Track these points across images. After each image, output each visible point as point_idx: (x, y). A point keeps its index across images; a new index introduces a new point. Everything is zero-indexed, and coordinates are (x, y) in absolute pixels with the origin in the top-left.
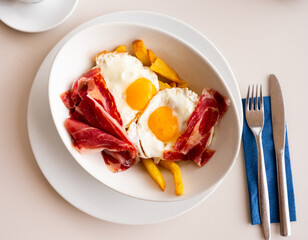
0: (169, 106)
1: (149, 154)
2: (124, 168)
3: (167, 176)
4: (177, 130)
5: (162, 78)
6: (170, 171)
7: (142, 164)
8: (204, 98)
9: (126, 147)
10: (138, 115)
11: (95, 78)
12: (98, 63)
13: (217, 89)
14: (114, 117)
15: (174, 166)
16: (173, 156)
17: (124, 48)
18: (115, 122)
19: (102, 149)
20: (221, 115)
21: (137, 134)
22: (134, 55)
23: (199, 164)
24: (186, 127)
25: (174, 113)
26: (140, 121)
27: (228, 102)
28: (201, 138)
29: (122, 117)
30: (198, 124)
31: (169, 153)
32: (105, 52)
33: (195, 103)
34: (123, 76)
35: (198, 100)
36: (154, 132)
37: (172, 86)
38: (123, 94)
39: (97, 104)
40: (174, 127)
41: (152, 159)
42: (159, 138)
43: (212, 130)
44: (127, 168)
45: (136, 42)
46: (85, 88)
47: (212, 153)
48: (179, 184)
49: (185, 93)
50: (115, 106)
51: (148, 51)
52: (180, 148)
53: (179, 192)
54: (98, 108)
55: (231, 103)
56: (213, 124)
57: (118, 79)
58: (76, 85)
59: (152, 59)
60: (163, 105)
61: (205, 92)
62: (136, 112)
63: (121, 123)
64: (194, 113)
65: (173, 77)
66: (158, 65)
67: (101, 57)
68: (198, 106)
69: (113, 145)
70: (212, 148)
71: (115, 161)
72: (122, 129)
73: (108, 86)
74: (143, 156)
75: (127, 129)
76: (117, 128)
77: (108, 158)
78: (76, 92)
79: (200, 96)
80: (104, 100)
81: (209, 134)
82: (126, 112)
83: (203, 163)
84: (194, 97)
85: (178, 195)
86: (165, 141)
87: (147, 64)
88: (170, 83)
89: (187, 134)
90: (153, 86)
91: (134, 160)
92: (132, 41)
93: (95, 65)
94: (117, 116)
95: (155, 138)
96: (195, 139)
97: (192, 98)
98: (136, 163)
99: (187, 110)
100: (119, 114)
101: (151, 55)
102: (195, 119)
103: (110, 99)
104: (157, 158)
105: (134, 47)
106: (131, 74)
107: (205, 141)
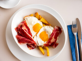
0: (45, 31)
1: (40, 44)
2: (33, 48)
3: (45, 51)
4: (48, 38)
5: (43, 23)
6: (46, 49)
7: (38, 47)
8: (55, 29)
9: (33, 43)
10: (37, 34)
11: (24, 24)
12: (25, 19)
13: (59, 26)
14: (30, 34)
15: (47, 48)
16: (47, 45)
17: (32, 15)
18: (30, 36)
19: (27, 43)
20: (60, 33)
21: (36, 39)
22: (35, 17)
23: (54, 47)
24: (50, 37)
25: (47, 33)
26: (37, 35)
27: (62, 30)
28: (55, 40)
29: (32, 34)
30: (54, 36)
31: (45, 44)
32: (27, 16)
33: (53, 30)
34: (32, 23)
35: (53, 29)
36: (41, 38)
37: (46, 25)
38: (32, 28)
39: (25, 31)
40: (47, 37)
41: (41, 46)
42: (43, 40)
43: (58, 38)
44: (34, 48)
45: (36, 13)
46: (21, 26)
47: (58, 44)
48: (48, 53)
49: (50, 27)
50: (30, 31)
51: (39, 16)
52: (49, 43)
53: (48, 55)
54: (25, 32)
55: (63, 30)
56: (58, 36)
57: (31, 24)
58: (19, 26)
59: (40, 18)
60: (44, 31)
61: (55, 27)
62: (36, 33)
63: (32, 36)
64: (53, 33)
65: (47, 23)
66: (42, 20)
67: (26, 17)
68: (53, 31)
69: (29, 42)
70: (58, 43)
71: (30, 47)
72: (32, 38)
73: (28, 26)
74: (38, 45)
75: (33, 38)
76: (30, 37)
77: (28, 46)
78: (19, 27)
79: (54, 28)
80: (27, 30)
81: (57, 39)
82: (33, 33)
83: (55, 47)
84: (52, 28)
85: (48, 56)
86: (44, 41)
87: (39, 19)
88: (46, 24)
89: (50, 39)
90: (41, 26)
91: (36, 46)
92: (35, 13)
93: (24, 20)
94: (31, 34)
95: (41, 40)
96: (53, 40)
97: (52, 29)
98: (36, 47)
99: (50, 32)
100: (31, 33)
101: (40, 17)
102: (53, 35)
103: (29, 29)
104: (42, 46)
105: (35, 15)
106: (35, 22)
107: (56, 41)
